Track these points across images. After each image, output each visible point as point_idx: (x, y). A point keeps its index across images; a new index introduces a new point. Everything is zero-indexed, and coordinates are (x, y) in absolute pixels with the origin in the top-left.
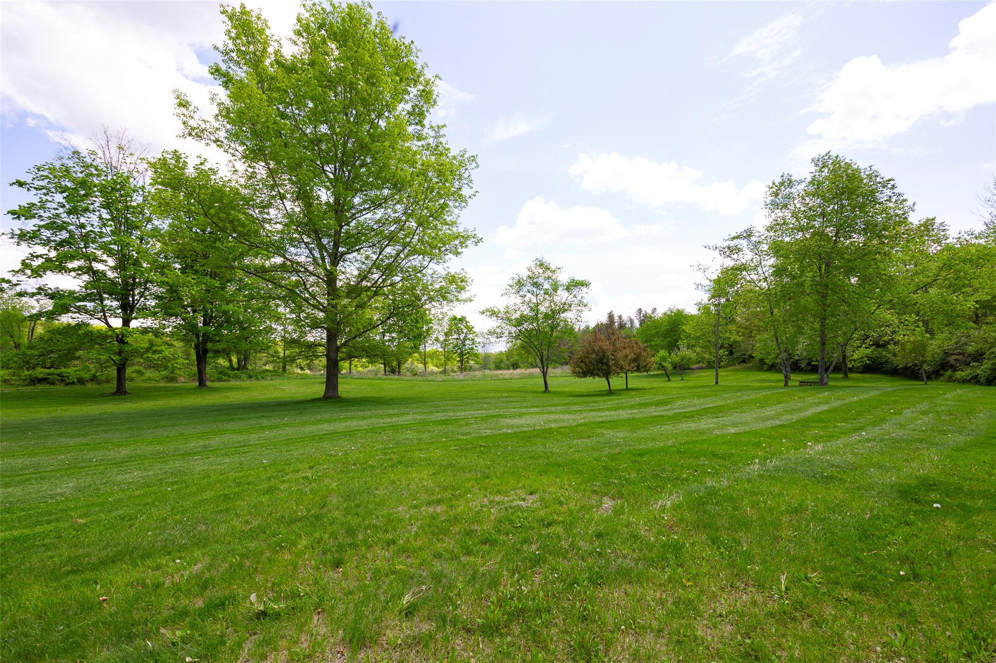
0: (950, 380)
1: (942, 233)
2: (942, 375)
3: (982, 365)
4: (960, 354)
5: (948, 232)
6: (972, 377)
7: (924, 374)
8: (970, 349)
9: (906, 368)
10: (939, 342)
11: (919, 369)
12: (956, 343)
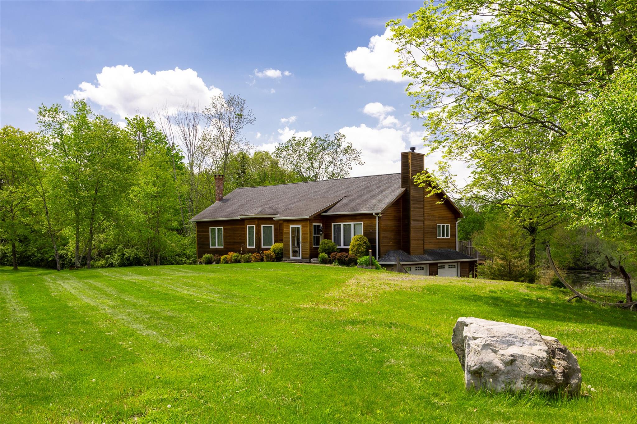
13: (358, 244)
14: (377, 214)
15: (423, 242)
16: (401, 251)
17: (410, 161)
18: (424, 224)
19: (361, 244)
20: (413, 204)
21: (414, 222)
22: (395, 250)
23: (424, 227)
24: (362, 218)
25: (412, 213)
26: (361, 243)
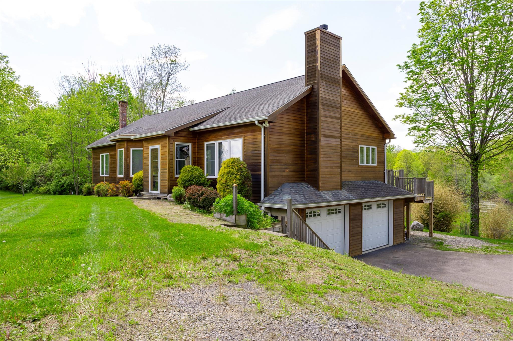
0: (37, 193)
1: (37, 98)
2: (33, 190)
3: (52, 183)
4: (42, 176)
5: (40, 98)
6: (47, 190)
7: (23, 189)
8: (47, 173)
9: (13, 186)
10: (32, 168)
11: (21, 186)
12: (41, 170)
13: (228, 173)
14: (262, 122)
15: (339, 170)
16: (304, 184)
17: (318, 43)
18: (341, 142)
19: (232, 173)
20: (325, 110)
21: (325, 139)
22: (294, 182)
23: (341, 148)
24: (241, 133)
25: (321, 124)
26: (232, 170)
